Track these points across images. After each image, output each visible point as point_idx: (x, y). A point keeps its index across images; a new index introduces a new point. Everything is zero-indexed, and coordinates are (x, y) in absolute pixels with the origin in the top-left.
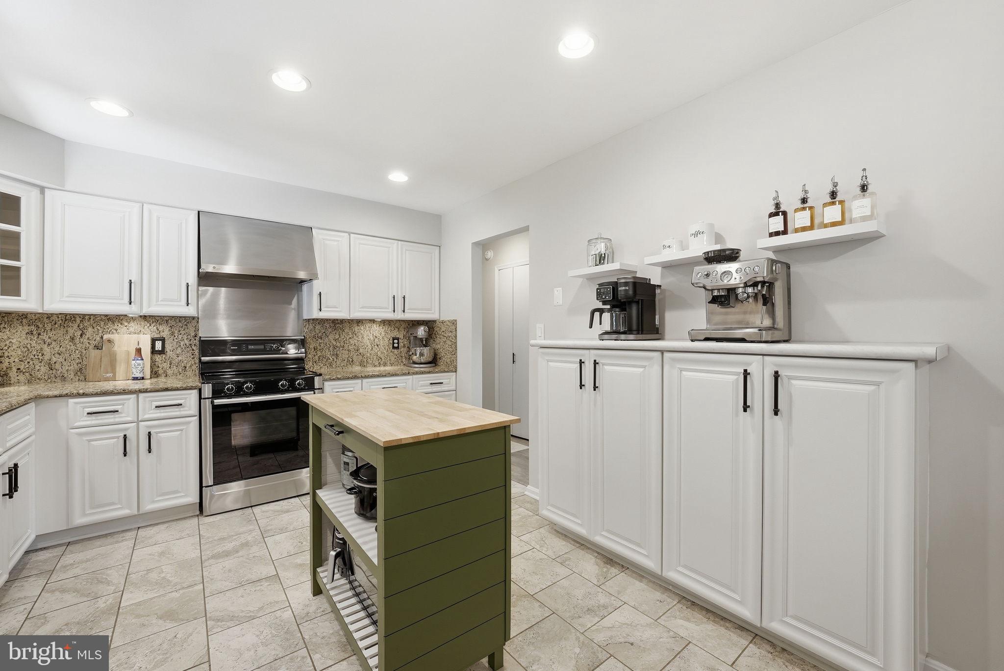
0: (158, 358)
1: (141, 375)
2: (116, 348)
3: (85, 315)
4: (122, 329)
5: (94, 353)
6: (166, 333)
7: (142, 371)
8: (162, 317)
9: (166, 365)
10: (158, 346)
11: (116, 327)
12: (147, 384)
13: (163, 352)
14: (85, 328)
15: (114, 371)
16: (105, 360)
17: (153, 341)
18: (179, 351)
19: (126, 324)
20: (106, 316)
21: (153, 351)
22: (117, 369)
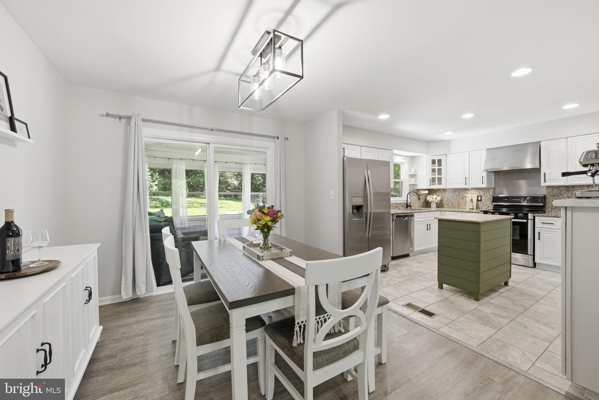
0: (479, 202)
1: (472, 208)
2: (467, 199)
3: (459, 189)
4: (469, 193)
5: (461, 200)
6: (482, 194)
7: (473, 206)
8: (481, 188)
9: (482, 205)
10: (479, 198)
11: (467, 192)
12: (475, 211)
13: (481, 200)
14: (460, 192)
15: (466, 206)
16: (464, 202)
17: (478, 197)
18: (486, 200)
19: (470, 191)
20: (465, 188)
21: (478, 200)
22: (467, 205)
